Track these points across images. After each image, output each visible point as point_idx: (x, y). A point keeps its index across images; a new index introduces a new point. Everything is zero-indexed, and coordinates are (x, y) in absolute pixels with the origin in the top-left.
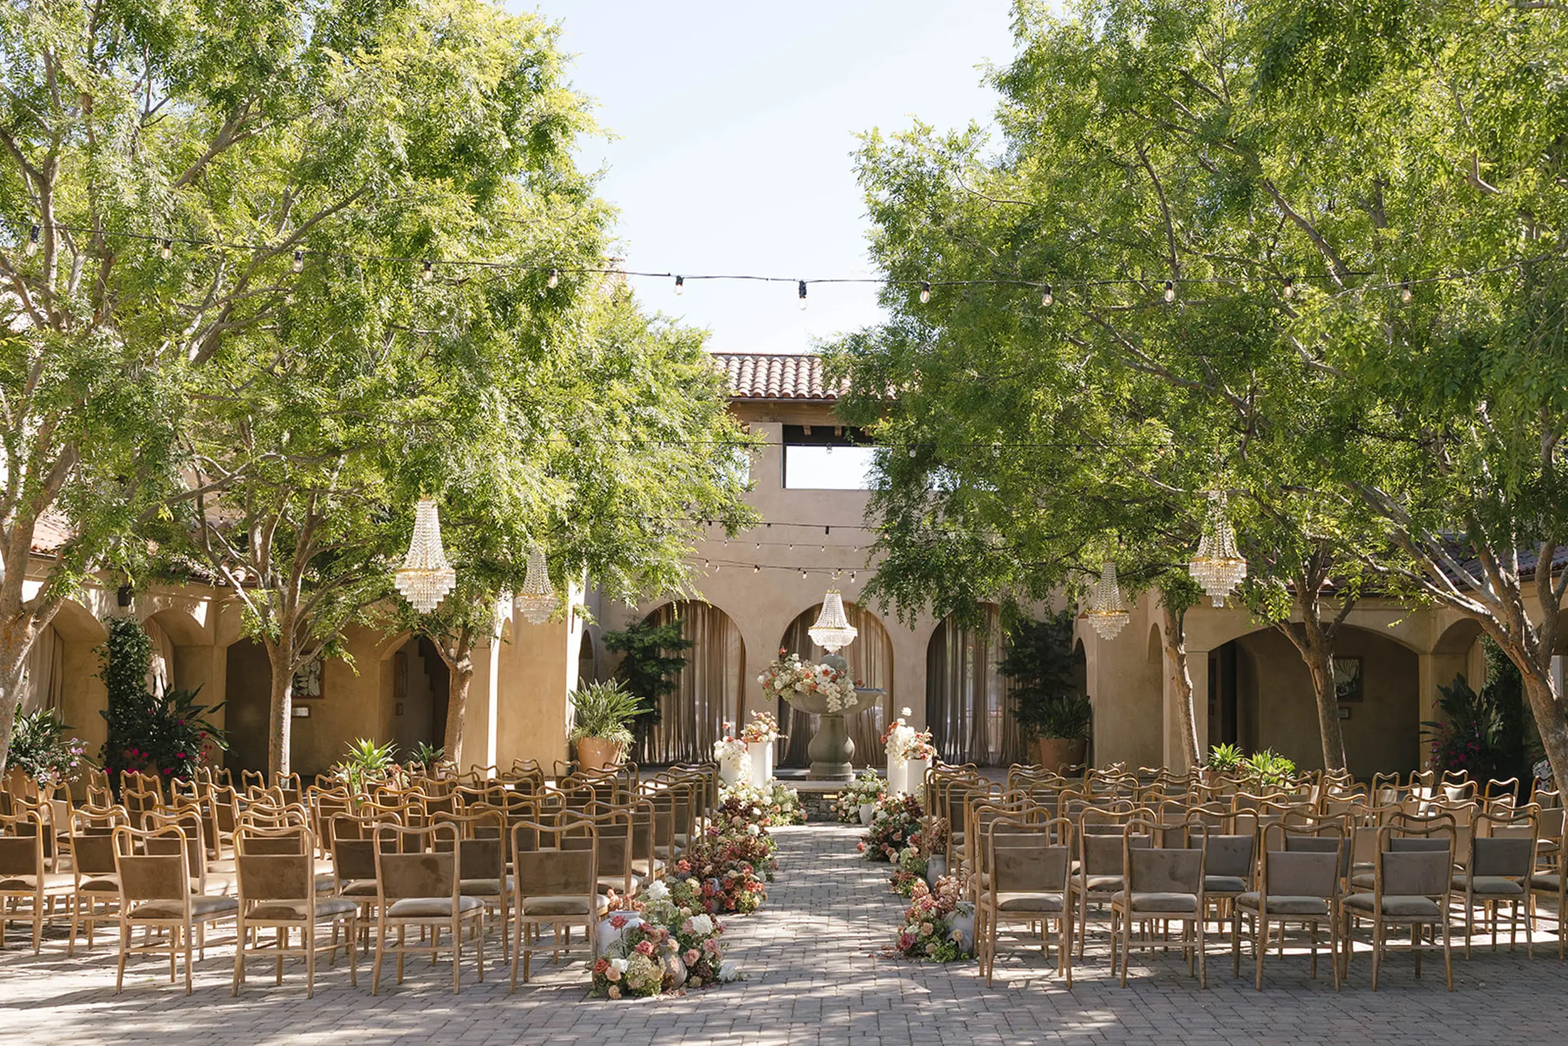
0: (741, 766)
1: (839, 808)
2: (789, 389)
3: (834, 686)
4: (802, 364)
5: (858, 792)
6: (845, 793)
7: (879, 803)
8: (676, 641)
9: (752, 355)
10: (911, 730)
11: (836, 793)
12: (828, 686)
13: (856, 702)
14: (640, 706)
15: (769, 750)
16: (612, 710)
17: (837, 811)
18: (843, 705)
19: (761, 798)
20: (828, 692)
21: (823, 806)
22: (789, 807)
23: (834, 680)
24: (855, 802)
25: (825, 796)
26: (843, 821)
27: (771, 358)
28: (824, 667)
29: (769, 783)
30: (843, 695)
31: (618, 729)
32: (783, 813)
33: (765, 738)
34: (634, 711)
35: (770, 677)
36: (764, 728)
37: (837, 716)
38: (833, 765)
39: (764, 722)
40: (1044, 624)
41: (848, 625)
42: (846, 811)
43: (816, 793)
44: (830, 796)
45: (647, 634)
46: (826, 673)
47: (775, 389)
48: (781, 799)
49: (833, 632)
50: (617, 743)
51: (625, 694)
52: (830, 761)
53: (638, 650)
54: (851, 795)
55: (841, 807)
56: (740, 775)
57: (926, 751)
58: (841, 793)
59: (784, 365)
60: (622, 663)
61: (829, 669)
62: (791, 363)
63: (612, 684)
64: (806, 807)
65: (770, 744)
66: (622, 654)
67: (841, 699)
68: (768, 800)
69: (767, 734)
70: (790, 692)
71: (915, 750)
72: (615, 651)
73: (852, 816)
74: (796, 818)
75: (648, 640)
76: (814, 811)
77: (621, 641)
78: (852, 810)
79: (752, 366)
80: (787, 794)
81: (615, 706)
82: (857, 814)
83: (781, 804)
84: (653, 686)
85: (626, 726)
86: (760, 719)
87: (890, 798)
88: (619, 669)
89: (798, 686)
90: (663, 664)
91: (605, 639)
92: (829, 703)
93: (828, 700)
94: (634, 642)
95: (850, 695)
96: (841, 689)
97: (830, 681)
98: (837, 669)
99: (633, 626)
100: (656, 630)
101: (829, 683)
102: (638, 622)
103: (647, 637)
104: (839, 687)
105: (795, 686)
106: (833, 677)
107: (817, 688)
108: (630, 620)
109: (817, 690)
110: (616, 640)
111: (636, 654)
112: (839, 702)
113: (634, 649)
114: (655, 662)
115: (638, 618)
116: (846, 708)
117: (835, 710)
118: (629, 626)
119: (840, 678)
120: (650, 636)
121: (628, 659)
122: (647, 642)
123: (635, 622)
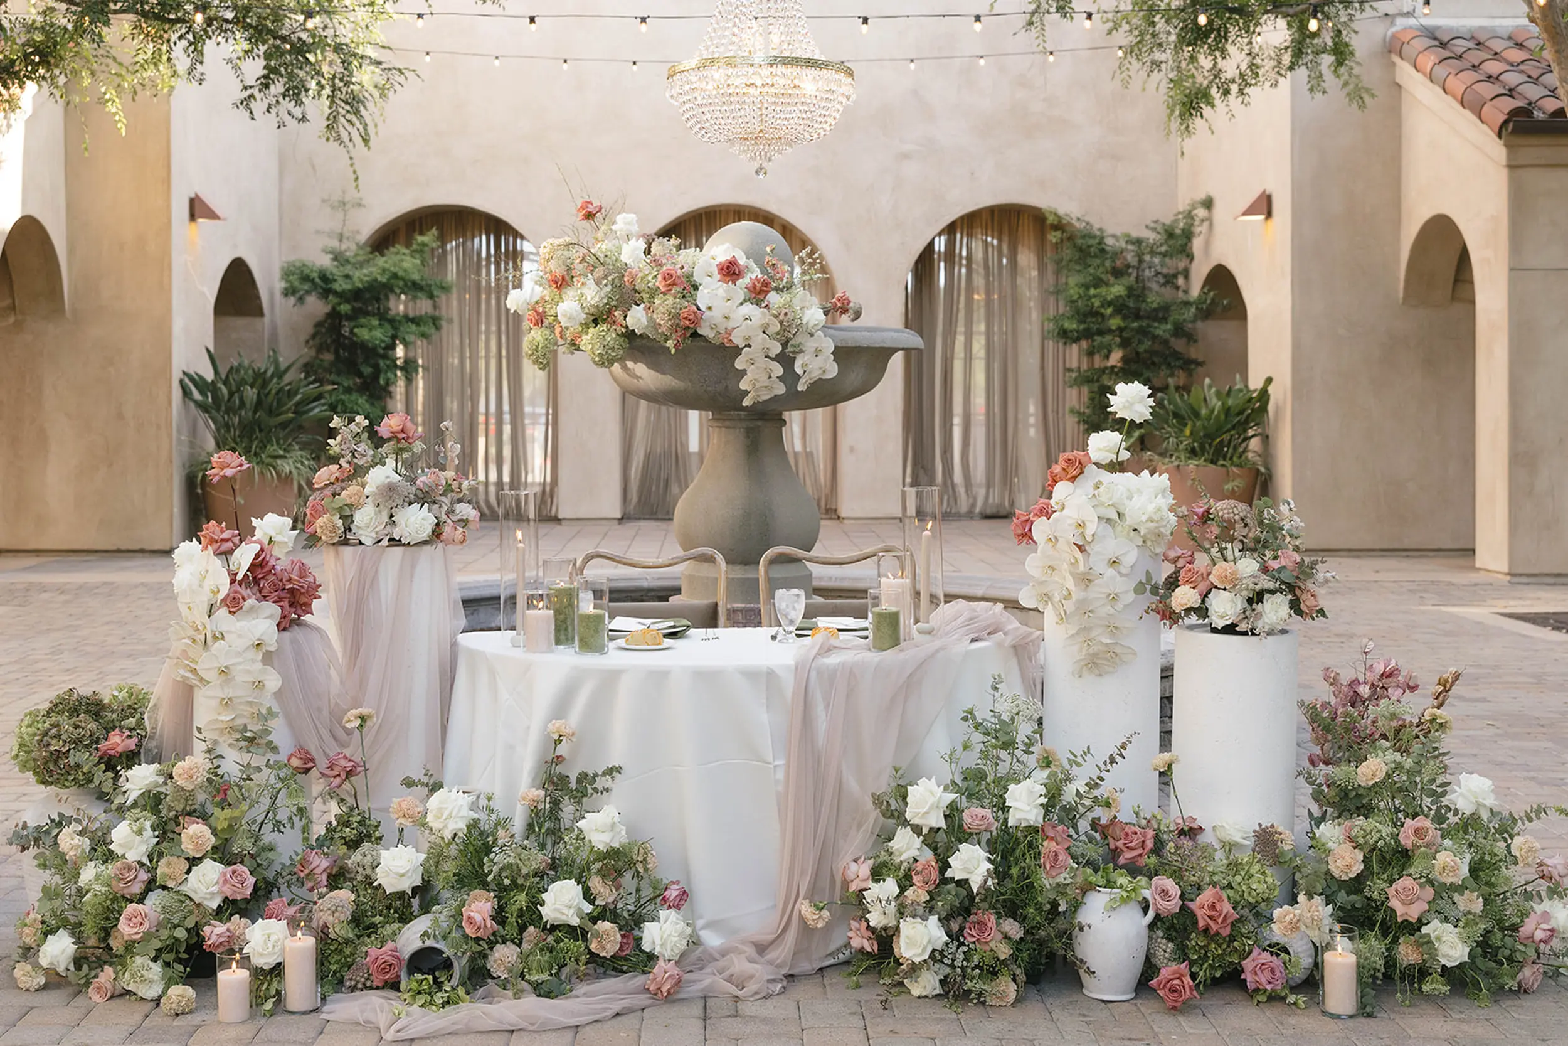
3: (760, 315)
8: (417, 278)
12: (737, 315)
13: (832, 370)
18: (789, 378)
20: (737, 338)
23: (756, 296)
28: (725, 251)
30: (789, 344)
31: (286, 451)
37: (765, 416)
38: (754, 573)
40: (1138, 242)
45: (361, 265)
46: (728, 271)
50: (281, 479)
52: (745, 562)
53: (343, 297)
61: (740, 259)
66: (316, 307)
67: (782, 359)
70: (611, 337)
72: (301, 300)
75: (361, 276)
84: (377, 368)
88: (313, 337)
89: (637, 319)
90: (396, 324)
91: (282, 276)
92: (743, 373)
93: (739, 364)
94: (335, 280)
95: (810, 345)
96: (781, 323)
97: (745, 301)
98: (768, 258)
99: (341, 253)
100: (384, 259)
101: (742, 304)
102: (349, 248)
103: (365, 271)
104: (776, 317)
105: (625, 317)
106: (754, 287)
107: (703, 323)
108: (335, 243)
109: (700, 332)
110: (305, 278)
111: (340, 304)
112: (778, 370)
113: (335, 293)
114: (380, 320)
115: (348, 239)
116: (799, 389)
117: (765, 397)
118: (330, 253)
119: (777, 289)
120: (371, 269)
121: (329, 315)
122: (361, 281)
123: (344, 247)
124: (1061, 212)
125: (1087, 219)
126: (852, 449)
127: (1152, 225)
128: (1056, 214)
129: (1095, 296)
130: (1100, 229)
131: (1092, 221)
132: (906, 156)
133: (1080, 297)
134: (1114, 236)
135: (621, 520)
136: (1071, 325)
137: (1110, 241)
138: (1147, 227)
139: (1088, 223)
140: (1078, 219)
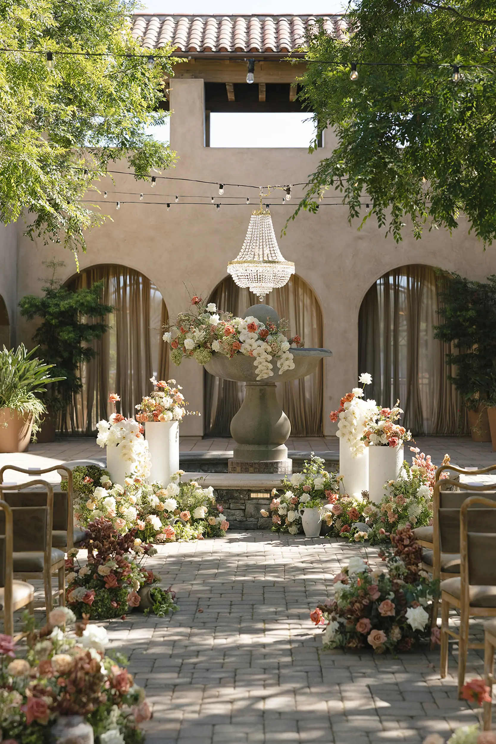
0: (134, 456)
1: (273, 512)
2: (211, 43)
3: (264, 345)
4: (224, 22)
5: (299, 491)
6: (281, 491)
7: (330, 506)
8: (93, 305)
9: (173, 16)
10: (372, 404)
11: (269, 491)
12: (255, 345)
13: (293, 366)
14: (52, 373)
15: (175, 430)
16: (21, 378)
17: (270, 516)
18: (275, 369)
19: (162, 500)
20: (255, 353)
21: (250, 508)
22: (202, 512)
23: (263, 337)
24: (296, 505)
25: (253, 495)
26: (278, 531)
27: (192, 18)
28: (250, 319)
29: (174, 479)
30: (275, 356)
31: (29, 398)
32: (194, 521)
33: (169, 415)
34: (45, 379)
35: (179, 333)
36: (167, 402)
37: (267, 384)
38: (263, 448)
39: (166, 392)
40: (484, 286)
41: (280, 258)
42: (283, 518)
43: (240, 491)
44: (260, 495)
45: (63, 298)
46: (251, 327)
47: (196, 43)
48: (191, 501)
49: (262, 268)
50: (26, 414)
51: (35, 362)
52: (259, 443)
53: (54, 315)
54: (289, 494)
55: (276, 511)
56: (132, 468)
57: (396, 434)
58: (274, 491)
59: (206, 24)
60: (39, 330)
61: (256, 322)
62: (213, 22)
63: (22, 350)
64: (227, 511)
65: (177, 423)
66: (39, 320)
67: (272, 362)
68: (172, 505)
69: (171, 409)
70: (205, 353)
71: (380, 433)
72: (31, 317)
73: (291, 524)
74: (212, 528)
75: (64, 305)
76: (238, 515)
77: (37, 306)
78: (292, 516)
79: (174, 25)
80: (200, 493)
81: (24, 374)
82: (298, 522)
83: (192, 509)
84: (71, 353)
85: (38, 396)
86: (161, 389)
87: (345, 500)
88: (36, 336)
89: (216, 346)
90: (81, 330)
91: (21, 305)
92: (257, 367)
93: (255, 363)
94: (50, 307)
95: (284, 356)
96: (272, 348)
97: (258, 339)
98: (267, 322)
99: (52, 291)
100: (76, 295)
101: (257, 340)
102: (56, 287)
103: (66, 302)
104: (270, 346)
105: (211, 345)
106: (262, 333)
107: (241, 348)
108: (48, 285)
109: (240, 351)
110: (32, 305)
111: (52, 319)
112: (271, 366)
113: (50, 314)
114: (73, 328)
115: (56, 283)
116: (280, 373)
117: (266, 376)
118: (47, 291)
119: (271, 334)
120: (69, 301)
121: (44, 325)
122: (64, 307)
123: (53, 287)
124: (444, 269)
125: (457, 273)
126: (331, 398)
127: (491, 277)
128: (441, 270)
129: (459, 316)
130: (465, 279)
131: (460, 274)
132: (360, 238)
133: (452, 316)
134: (472, 283)
135: (203, 437)
136: (447, 331)
137: (470, 285)
138: (488, 278)
139: (458, 275)
140: (453, 273)
